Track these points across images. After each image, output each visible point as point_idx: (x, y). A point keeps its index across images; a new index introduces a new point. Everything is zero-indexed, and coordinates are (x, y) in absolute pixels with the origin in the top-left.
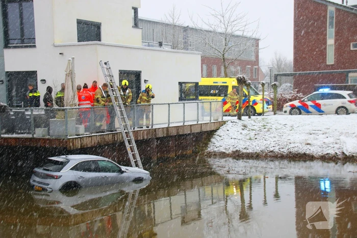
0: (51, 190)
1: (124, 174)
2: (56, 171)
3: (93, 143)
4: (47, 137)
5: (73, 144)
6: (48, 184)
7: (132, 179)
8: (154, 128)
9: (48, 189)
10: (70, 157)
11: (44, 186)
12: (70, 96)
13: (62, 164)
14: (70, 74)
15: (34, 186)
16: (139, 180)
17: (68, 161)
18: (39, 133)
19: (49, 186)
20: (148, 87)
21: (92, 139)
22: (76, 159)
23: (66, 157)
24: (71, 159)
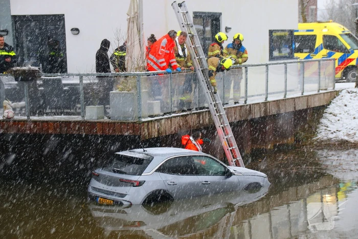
0: (129, 203)
2: (135, 174)
3: (173, 129)
4: (106, 119)
5: (148, 129)
6: (123, 195)
7: (245, 185)
9: (123, 202)
10: (151, 151)
11: (120, 199)
12: (136, 57)
14: (135, 20)
15: (97, 197)
16: (254, 187)
17: (149, 160)
18: (92, 113)
19: (124, 199)
20: (238, 38)
21: (171, 122)
22: (162, 154)
23: (144, 151)
24: (156, 155)
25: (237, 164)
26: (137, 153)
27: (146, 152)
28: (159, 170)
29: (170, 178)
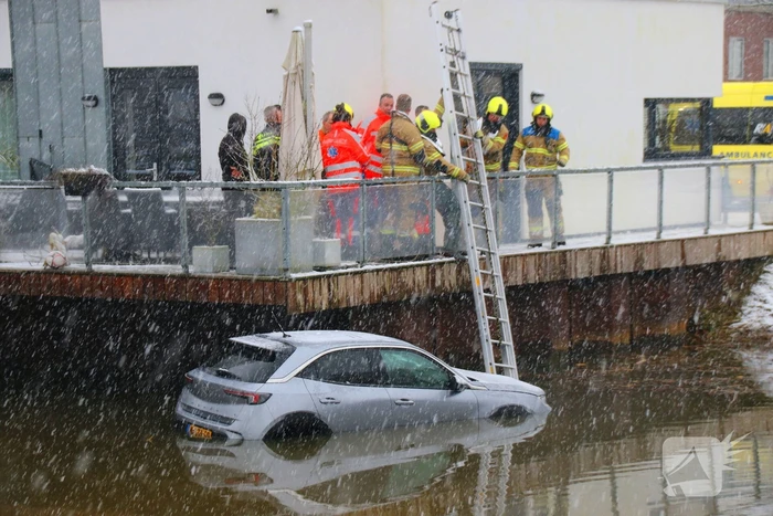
0: (237, 437)
1: (464, 396)
2: (252, 381)
4: (232, 274)
5: (305, 295)
6: (227, 421)
9: (229, 434)
10: (296, 336)
11: (219, 426)
12: (299, 147)
13: (273, 359)
14: (299, 76)
15: (187, 424)
17: (287, 354)
18: (204, 261)
19: (230, 427)
22: (315, 343)
23: (285, 336)
24: (300, 344)
26: (269, 341)
27: (287, 339)
28: (303, 374)
29: (326, 389)
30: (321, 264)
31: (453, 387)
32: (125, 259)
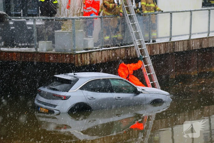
0: (58, 112)
1: (140, 96)
3: (103, 59)
5: (81, 59)
6: (55, 106)
8: (172, 40)
9: (55, 111)
10: (79, 74)
11: (51, 108)
13: (70, 83)
15: (38, 107)
17: (77, 80)
18: (43, 47)
19: (55, 108)
21: (102, 54)
22: (86, 77)
23: (74, 74)
24: (81, 78)
25: (153, 86)
26: (68, 76)
27: (75, 76)
28: (81, 89)
29: (90, 94)
30: (86, 48)
31: (137, 92)
32: (13, 46)
